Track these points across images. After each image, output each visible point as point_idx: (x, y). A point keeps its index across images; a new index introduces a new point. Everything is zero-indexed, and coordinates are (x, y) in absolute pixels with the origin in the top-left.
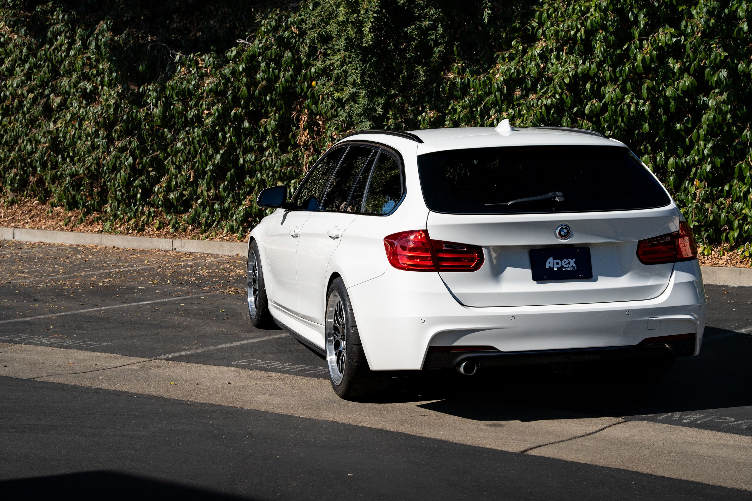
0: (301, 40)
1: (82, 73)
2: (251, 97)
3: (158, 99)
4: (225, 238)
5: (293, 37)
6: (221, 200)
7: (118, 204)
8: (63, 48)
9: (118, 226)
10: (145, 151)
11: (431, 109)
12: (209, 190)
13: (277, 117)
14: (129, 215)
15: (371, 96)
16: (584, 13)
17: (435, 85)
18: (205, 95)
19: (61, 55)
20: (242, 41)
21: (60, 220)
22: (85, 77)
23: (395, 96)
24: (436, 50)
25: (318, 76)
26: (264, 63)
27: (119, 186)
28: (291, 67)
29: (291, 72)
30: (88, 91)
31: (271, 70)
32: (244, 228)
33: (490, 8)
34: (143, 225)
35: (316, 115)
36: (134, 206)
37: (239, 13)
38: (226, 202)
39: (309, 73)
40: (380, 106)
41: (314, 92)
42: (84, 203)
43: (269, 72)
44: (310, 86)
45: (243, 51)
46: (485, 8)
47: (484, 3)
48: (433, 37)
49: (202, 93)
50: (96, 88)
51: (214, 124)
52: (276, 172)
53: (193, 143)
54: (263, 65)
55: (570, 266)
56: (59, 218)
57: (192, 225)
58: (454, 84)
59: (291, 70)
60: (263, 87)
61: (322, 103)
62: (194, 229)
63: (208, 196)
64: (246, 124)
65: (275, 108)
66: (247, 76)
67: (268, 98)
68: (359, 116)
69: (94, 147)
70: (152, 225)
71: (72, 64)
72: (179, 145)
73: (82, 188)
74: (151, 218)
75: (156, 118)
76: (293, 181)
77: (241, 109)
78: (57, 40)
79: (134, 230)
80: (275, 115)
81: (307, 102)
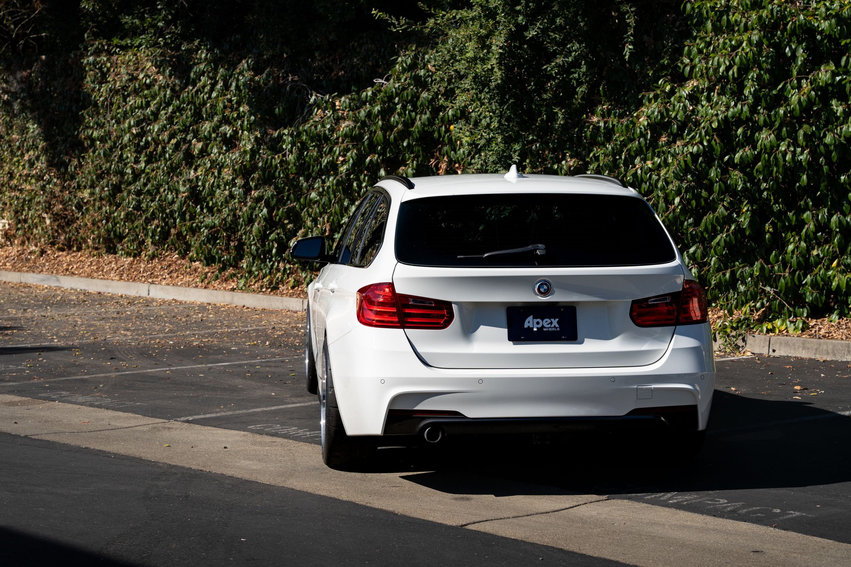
0: (438, 79)
1: (223, 116)
2: (386, 143)
3: (293, 144)
5: (429, 76)
7: (253, 259)
8: (206, 90)
9: (252, 283)
10: (281, 202)
11: (571, 157)
13: (415, 165)
14: (264, 271)
15: (508, 141)
16: (734, 48)
17: (576, 130)
18: (340, 140)
19: (203, 97)
20: (380, 81)
21: (197, 276)
22: (226, 121)
23: (533, 142)
24: (579, 90)
25: (455, 119)
26: (400, 105)
27: (254, 239)
28: (428, 109)
29: (428, 115)
30: (228, 136)
31: (407, 112)
33: (631, 43)
34: (277, 284)
35: (455, 163)
36: (270, 262)
37: (383, 50)
39: (446, 116)
40: (517, 153)
41: (451, 137)
42: (220, 258)
43: (405, 114)
44: (448, 130)
45: (380, 91)
46: (626, 43)
47: (625, 38)
48: (576, 75)
49: (338, 138)
50: (236, 132)
51: (348, 173)
53: (328, 193)
54: (399, 106)
55: (553, 326)
56: (197, 274)
58: (597, 128)
59: (428, 112)
60: (400, 132)
61: (459, 149)
64: (383, 173)
65: (412, 155)
66: (383, 119)
67: (405, 144)
68: (494, 164)
69: (232, 196)
70: (287, 283)
71: (213, 106)
72: (313, 195)
73: (218, 241)
74: (286, 276)
75: (291, 165)
77: (377, 156)
78: (200, 80)
79: (267, 288)
80: (413, 162)
81: (446, 148)
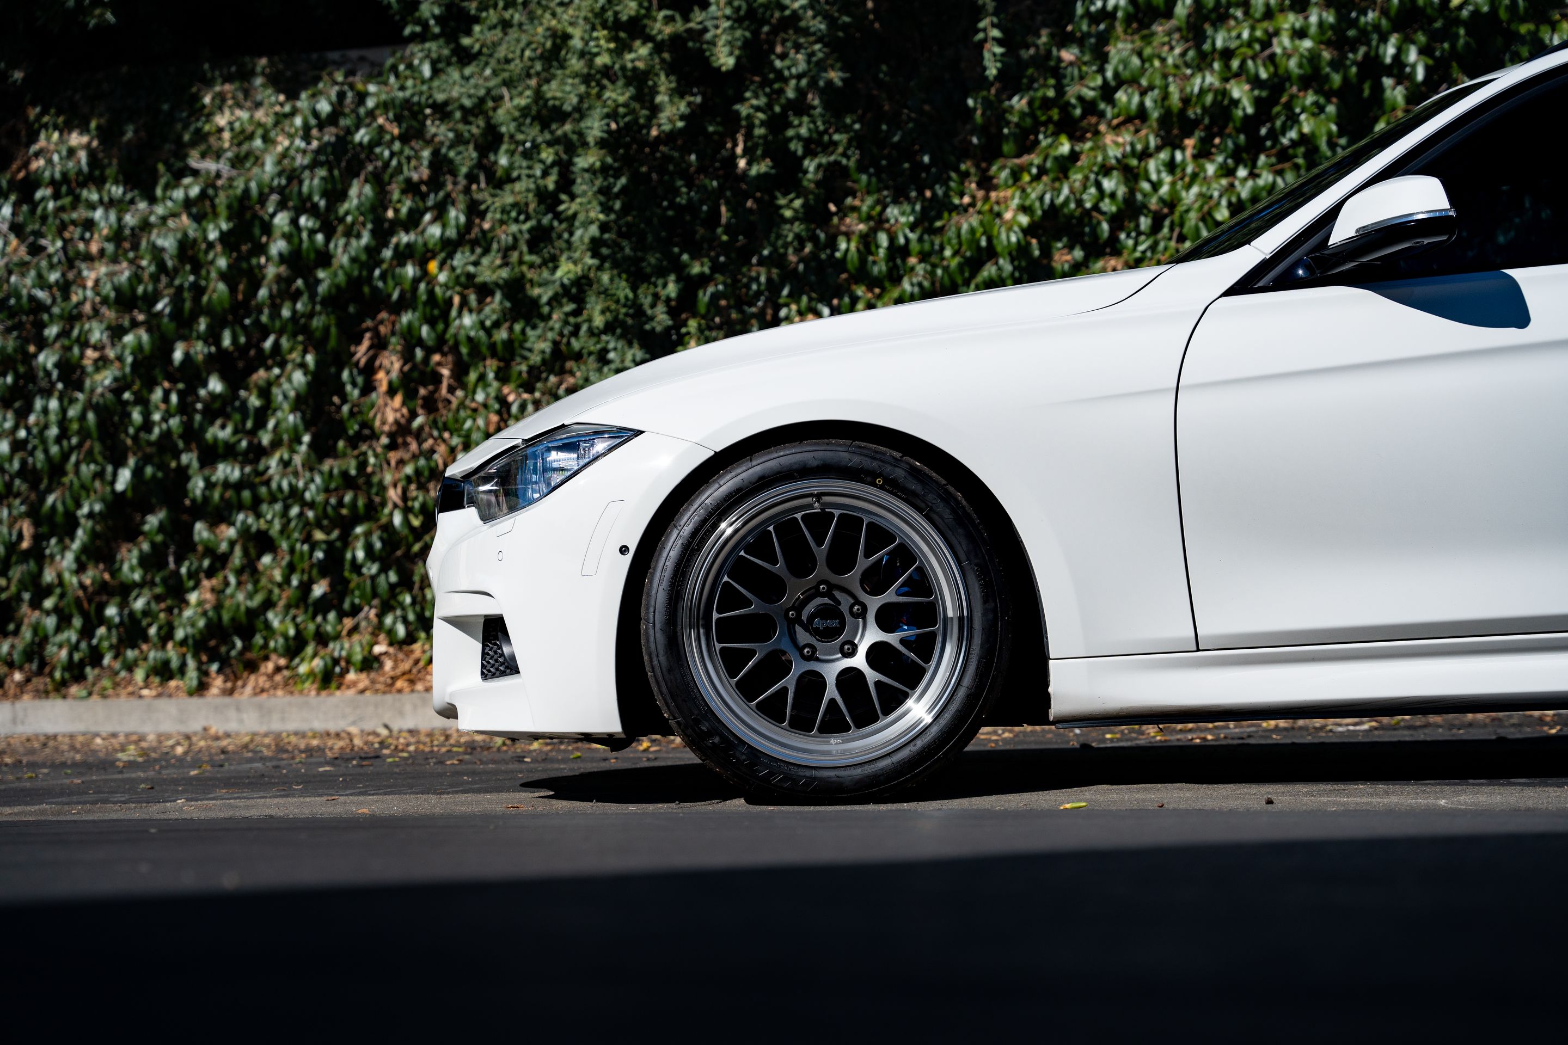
0: (407, 151)
4: (145, 692)
5: (381, 143)
6: (124, 591)
12: (81, 568)
13: (312, 363)
18: (89, 309)
23: (704, 280)
25: (449, 247)
28: (365, 226)
29: (365, 239)
31: (305, 235)
32: (200, 663)
33: (996, 42)
35: (430, 353)
38: (136, 599)
39: (420, 239)
40: (661, 308)
41: (432, 290)
43: (301, 240)
44: (422, 273)
45: (217, 188)
46: (986, 40)
47: (981, 30)
48: (803, 131)
49: (81, 305)
51: (119, 387)
52: (312, 505)
53: (44, 441)
57: (21, 668)
59: (365, 233)
61: (460, 315)
62: (28, 680)
63: (82, 586)
64: (215, 385)
65: (303, 340)
66: (231, 253)
67: (286, 313)
76: (359, 530)
77: (201, 343)
80: (303, 357)
81: (409, 317)
